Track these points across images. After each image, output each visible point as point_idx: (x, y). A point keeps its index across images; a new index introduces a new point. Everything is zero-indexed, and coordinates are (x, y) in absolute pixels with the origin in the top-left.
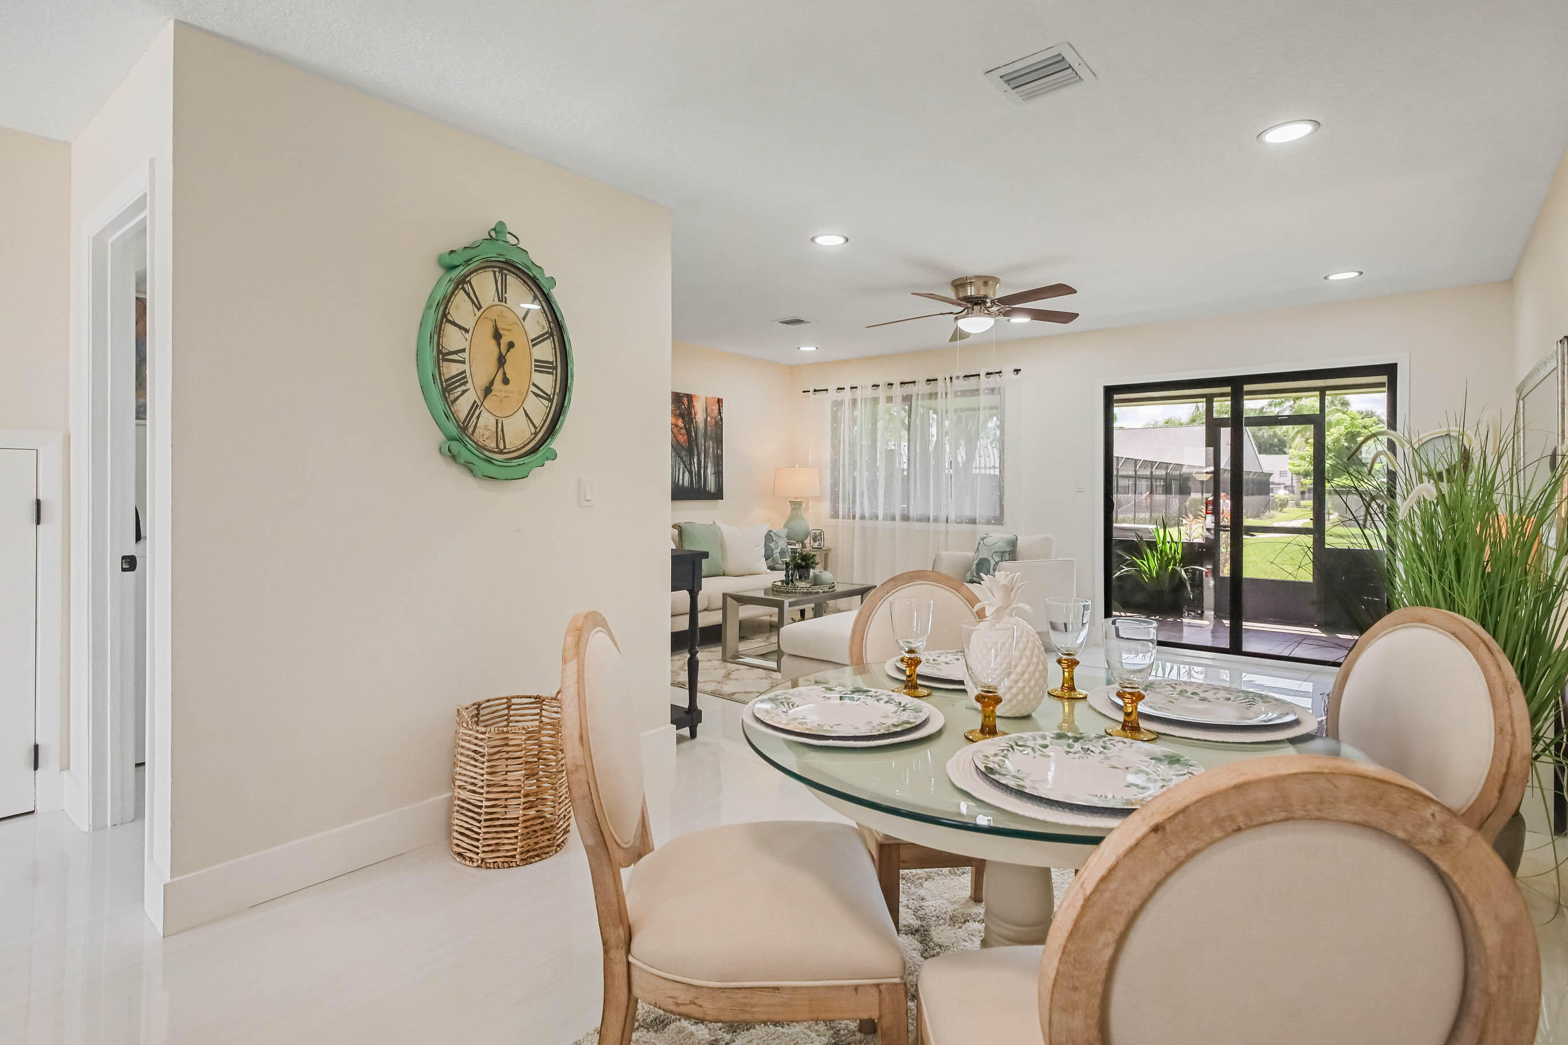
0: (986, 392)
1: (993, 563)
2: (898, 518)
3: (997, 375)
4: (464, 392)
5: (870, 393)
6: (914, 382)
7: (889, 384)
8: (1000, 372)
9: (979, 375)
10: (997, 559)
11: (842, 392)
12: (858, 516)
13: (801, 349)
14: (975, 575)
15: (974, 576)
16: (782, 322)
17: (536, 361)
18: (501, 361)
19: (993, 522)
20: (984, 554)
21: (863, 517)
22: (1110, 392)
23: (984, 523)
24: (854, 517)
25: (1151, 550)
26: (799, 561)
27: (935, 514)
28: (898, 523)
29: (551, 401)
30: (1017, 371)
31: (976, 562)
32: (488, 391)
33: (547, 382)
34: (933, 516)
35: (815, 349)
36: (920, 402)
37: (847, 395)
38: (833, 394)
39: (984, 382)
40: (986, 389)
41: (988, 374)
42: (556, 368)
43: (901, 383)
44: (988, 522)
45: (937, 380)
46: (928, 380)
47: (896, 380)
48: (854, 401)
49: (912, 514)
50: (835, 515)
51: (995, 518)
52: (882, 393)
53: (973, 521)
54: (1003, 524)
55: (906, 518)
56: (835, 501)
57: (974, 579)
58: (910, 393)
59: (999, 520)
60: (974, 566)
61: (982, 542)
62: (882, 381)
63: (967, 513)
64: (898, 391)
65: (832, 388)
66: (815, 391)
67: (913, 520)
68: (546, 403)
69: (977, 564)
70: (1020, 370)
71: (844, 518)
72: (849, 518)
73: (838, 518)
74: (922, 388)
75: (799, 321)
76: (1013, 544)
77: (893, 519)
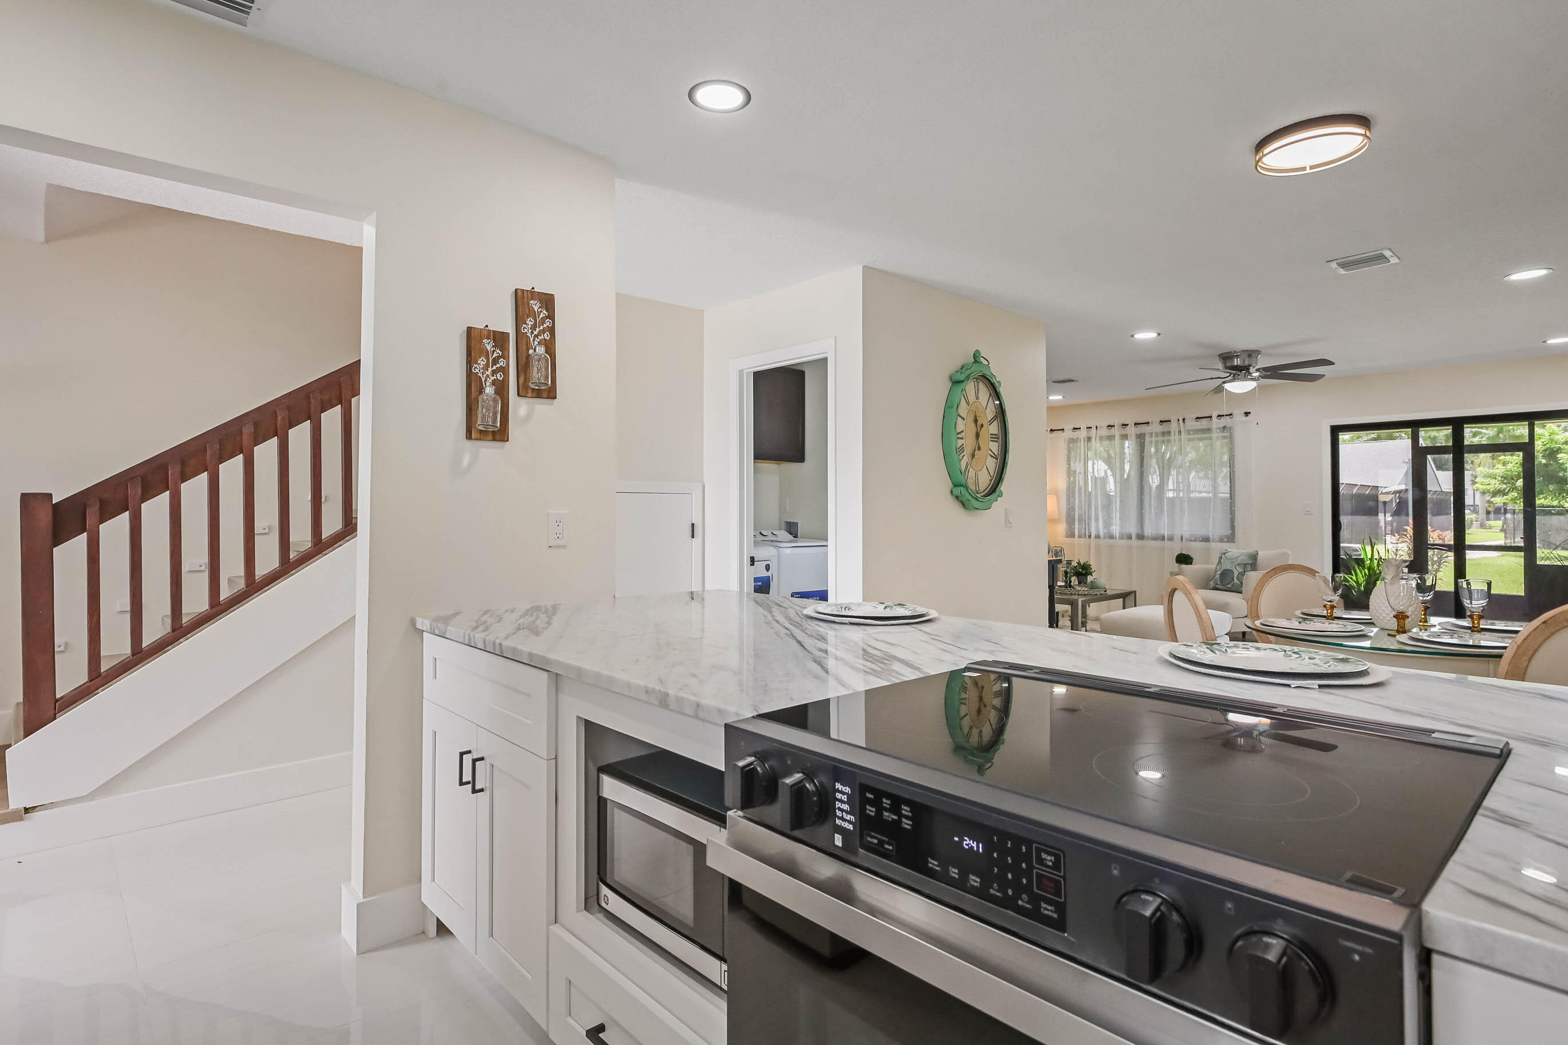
0: (1218, 431)
1: (1236, 574)
2: (1134, 536)
3: (1228, 417)
4: (964, 455)
5: (1104, 432)
6: (1148, 423)
7: (1123, 425)
8: (1231, 414)
9: (1211, 417)
10: (1240, 570)
11: (1078, 432)
12: (1093, 535)
13: (1050, 398)
14: (1219, 583)
15: (1217, 584)
16: (1054, 382)
17: (991, 434)
18: (977, 436)
19: (1226, 540)
20: (1227, 566)
21: (1098, 537)
22: (1336, 431)
23: (1217, 542)
24: (1090, 537)
25: (1359, 565)
26: (1080, 570)
27: (1170, 533)
28: (1134, 542)
29: (997, 459)
30: (1247, 414)
31: (1219, 572)
32: (973, 456)
33: (995, 447)
34: (1167, 534)
35: (1062, 397)
36: (1154, 439)
37: (1083, 434)
38: (1069, 434)
39: (1216, 423)
40: (1218, 428)
41: (1219, 416)
42: (998, 438)
43: (1135, 424)
44: (1221, 541)
45: (1170, 421)
46: (1161, 421)
47: (1130, 421)
48: (1089, 439)
49: (1148, 531)
50: (1071, 535)
51: (1227, 537)
52: (1117, 432)
53: (1206, 539)
54: (1234, 542)
55: (1141, 537)
56: (1070, 520)
57: (1217, 586)
58: (1143, 432)
59: (1231, 538)
60: (1218, 576)
61: (1223, 556)
62: (1117, 421)
63: (1201, 532)
64: (1132, 430)
65: (1068, 427)
66: (1051, 430)
67: (1148, 538)
68: (994, 460)
69: (1221, 574)
70: (1250, 413)
71: (1080, 537)
72: (1085, 537)
73: (1074, 537)
74: (1156, 428)
75: (1072, 381)
76: (1254, 557)
77: (1130, 537)
